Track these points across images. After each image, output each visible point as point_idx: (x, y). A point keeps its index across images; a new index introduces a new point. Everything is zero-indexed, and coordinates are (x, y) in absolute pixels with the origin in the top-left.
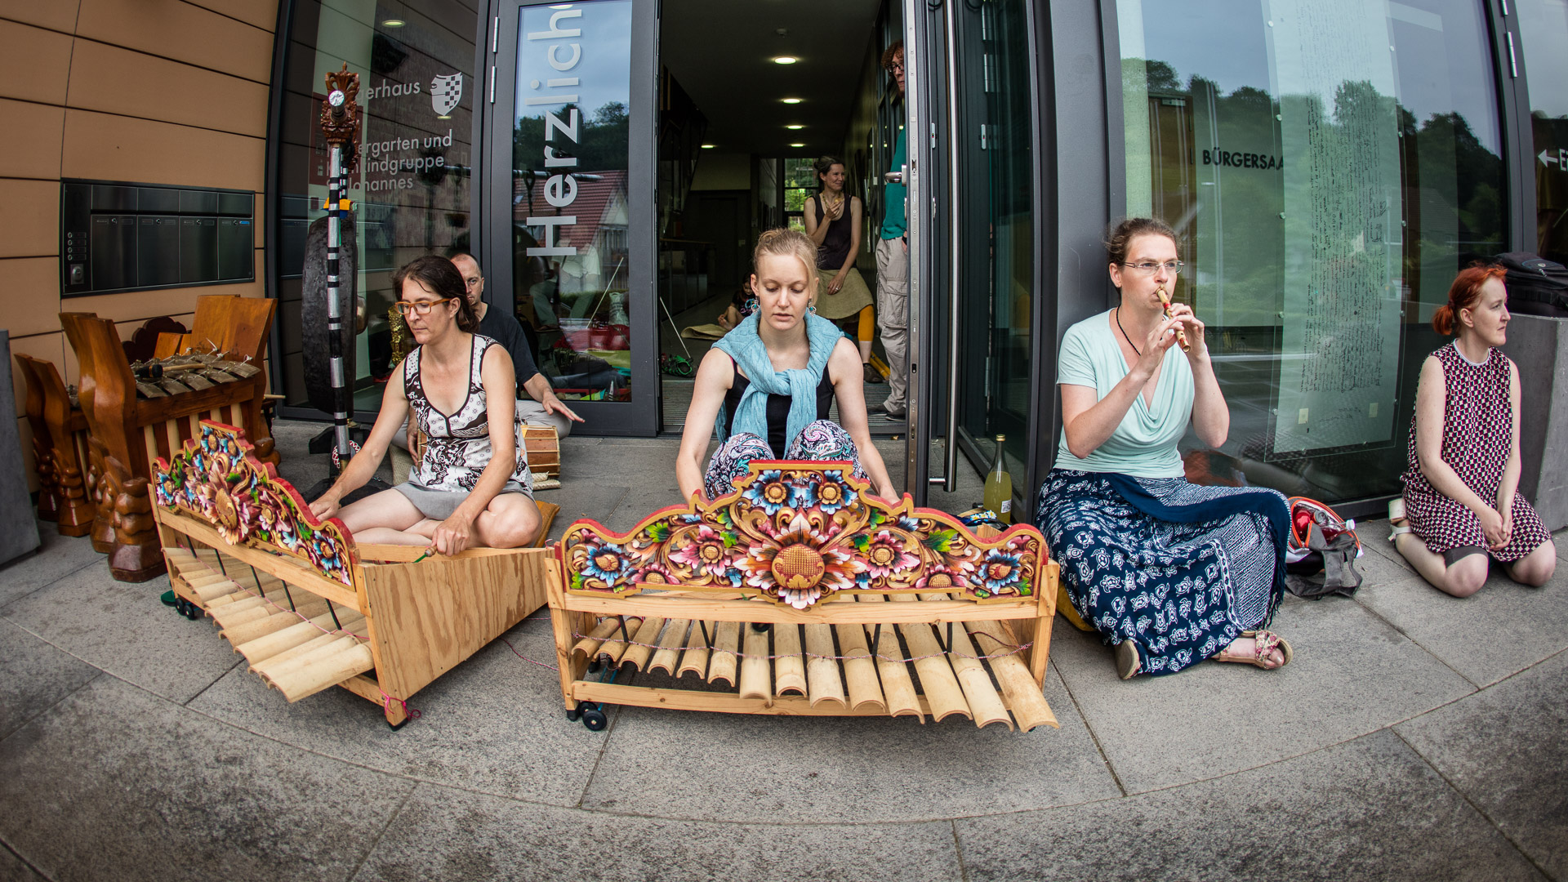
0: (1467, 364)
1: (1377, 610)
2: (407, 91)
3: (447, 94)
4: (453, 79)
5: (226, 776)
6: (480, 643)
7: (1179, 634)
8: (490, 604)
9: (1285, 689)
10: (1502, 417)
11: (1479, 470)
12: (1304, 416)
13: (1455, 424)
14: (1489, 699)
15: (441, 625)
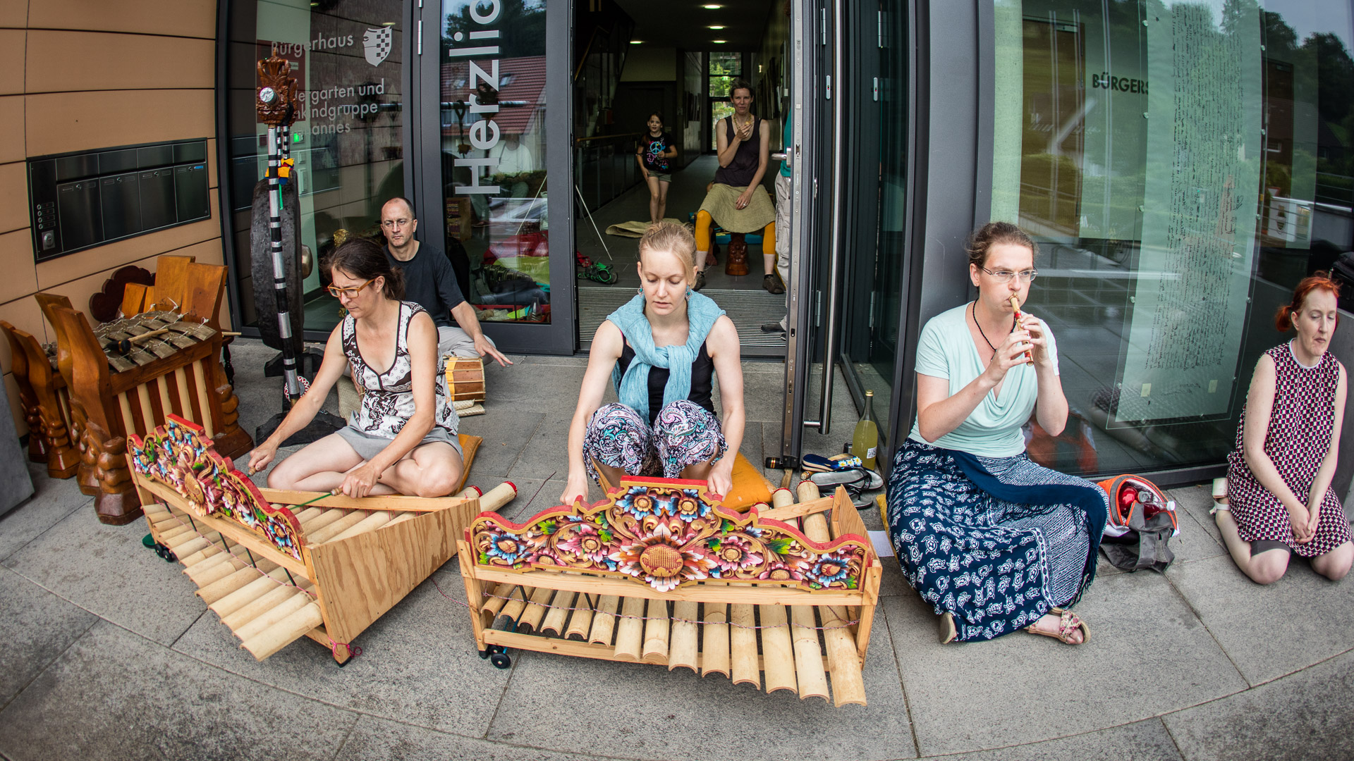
0: (1298, 366)
1: (1181, 589)
2: (342, 43)
3: (379, 46)
4: (383, 32)
5: (209, 712)
6: (409, 589)
7: (995, 608)
8: (417, 556)
9: (1080, 666)
10: (1324, 418)
11: (1297, 465)
12: (1146, 390)
13: (1280, 422)
14: (1256, 698)
15: (376, 580)
